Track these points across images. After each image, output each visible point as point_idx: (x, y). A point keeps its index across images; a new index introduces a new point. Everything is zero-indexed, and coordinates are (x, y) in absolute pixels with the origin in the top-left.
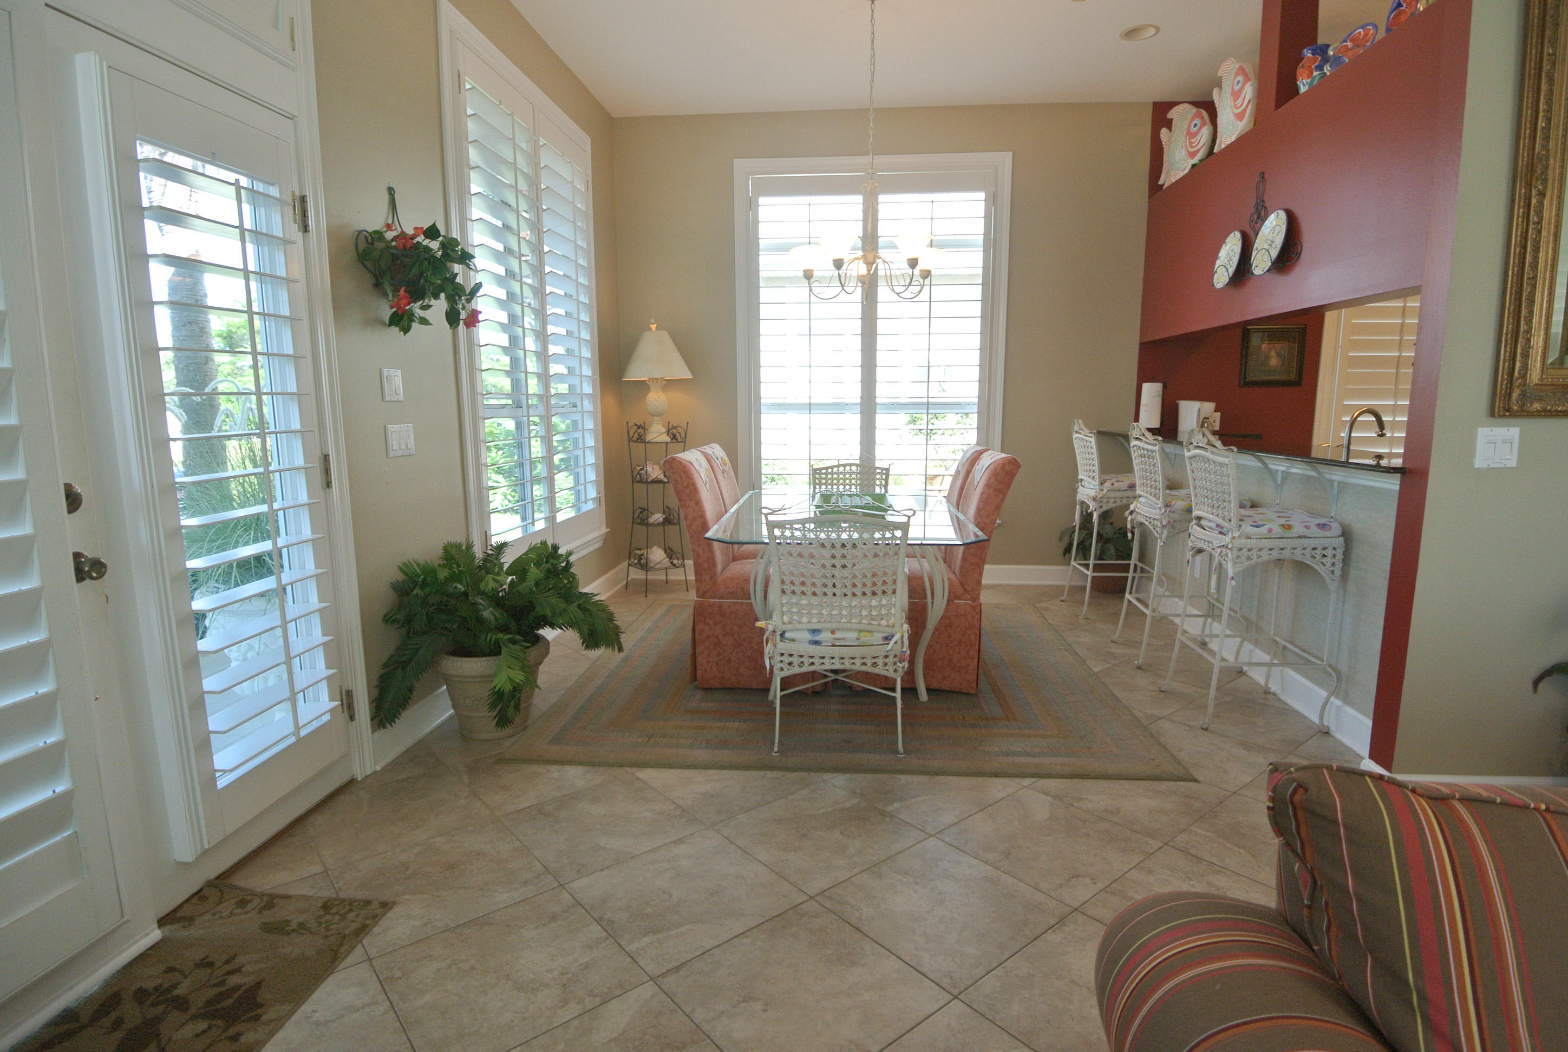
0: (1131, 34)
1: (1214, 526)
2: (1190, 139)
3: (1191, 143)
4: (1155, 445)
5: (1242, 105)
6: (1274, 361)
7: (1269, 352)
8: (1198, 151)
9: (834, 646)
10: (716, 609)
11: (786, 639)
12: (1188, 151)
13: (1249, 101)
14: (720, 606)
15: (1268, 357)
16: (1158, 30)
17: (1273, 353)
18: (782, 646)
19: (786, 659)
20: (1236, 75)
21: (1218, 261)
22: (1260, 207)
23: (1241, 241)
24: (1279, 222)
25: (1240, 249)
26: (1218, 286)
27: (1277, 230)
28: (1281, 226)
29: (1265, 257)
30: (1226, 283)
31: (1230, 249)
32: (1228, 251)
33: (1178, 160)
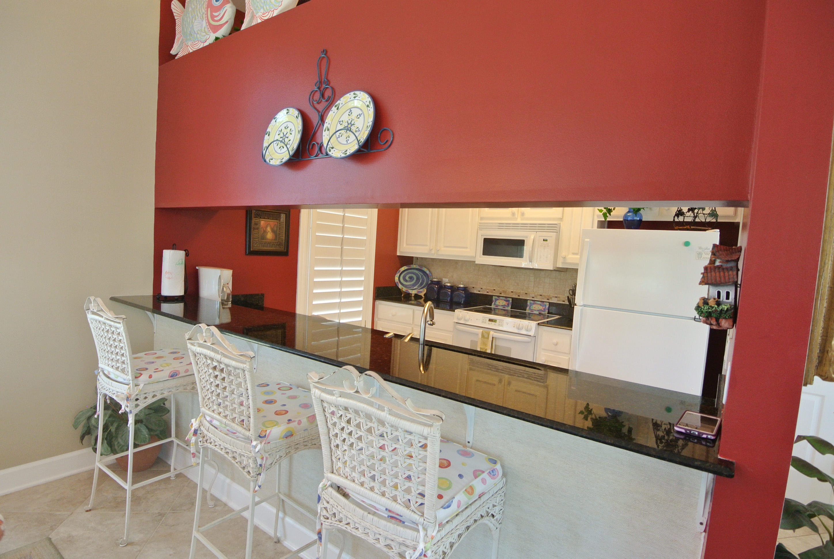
2: (210, 14)
3: (213, 17)
4: (244, 363)
6: (270, 236)
7: (266, 227)
8: (221, 26)
12: (210, 24)
15: (265, 232)
17: (269, 229)
21: (266, 137)
22: (324, 86)
23: (300, 118)
24: (356, 103)
25: (300, 127)
26: (272, 163)
27: (356, 112)
28: (365, 109)
29: (343, 140)
30: (284, 161)
31: (285, 125)
32: (283, 127)
33: (196, 30)
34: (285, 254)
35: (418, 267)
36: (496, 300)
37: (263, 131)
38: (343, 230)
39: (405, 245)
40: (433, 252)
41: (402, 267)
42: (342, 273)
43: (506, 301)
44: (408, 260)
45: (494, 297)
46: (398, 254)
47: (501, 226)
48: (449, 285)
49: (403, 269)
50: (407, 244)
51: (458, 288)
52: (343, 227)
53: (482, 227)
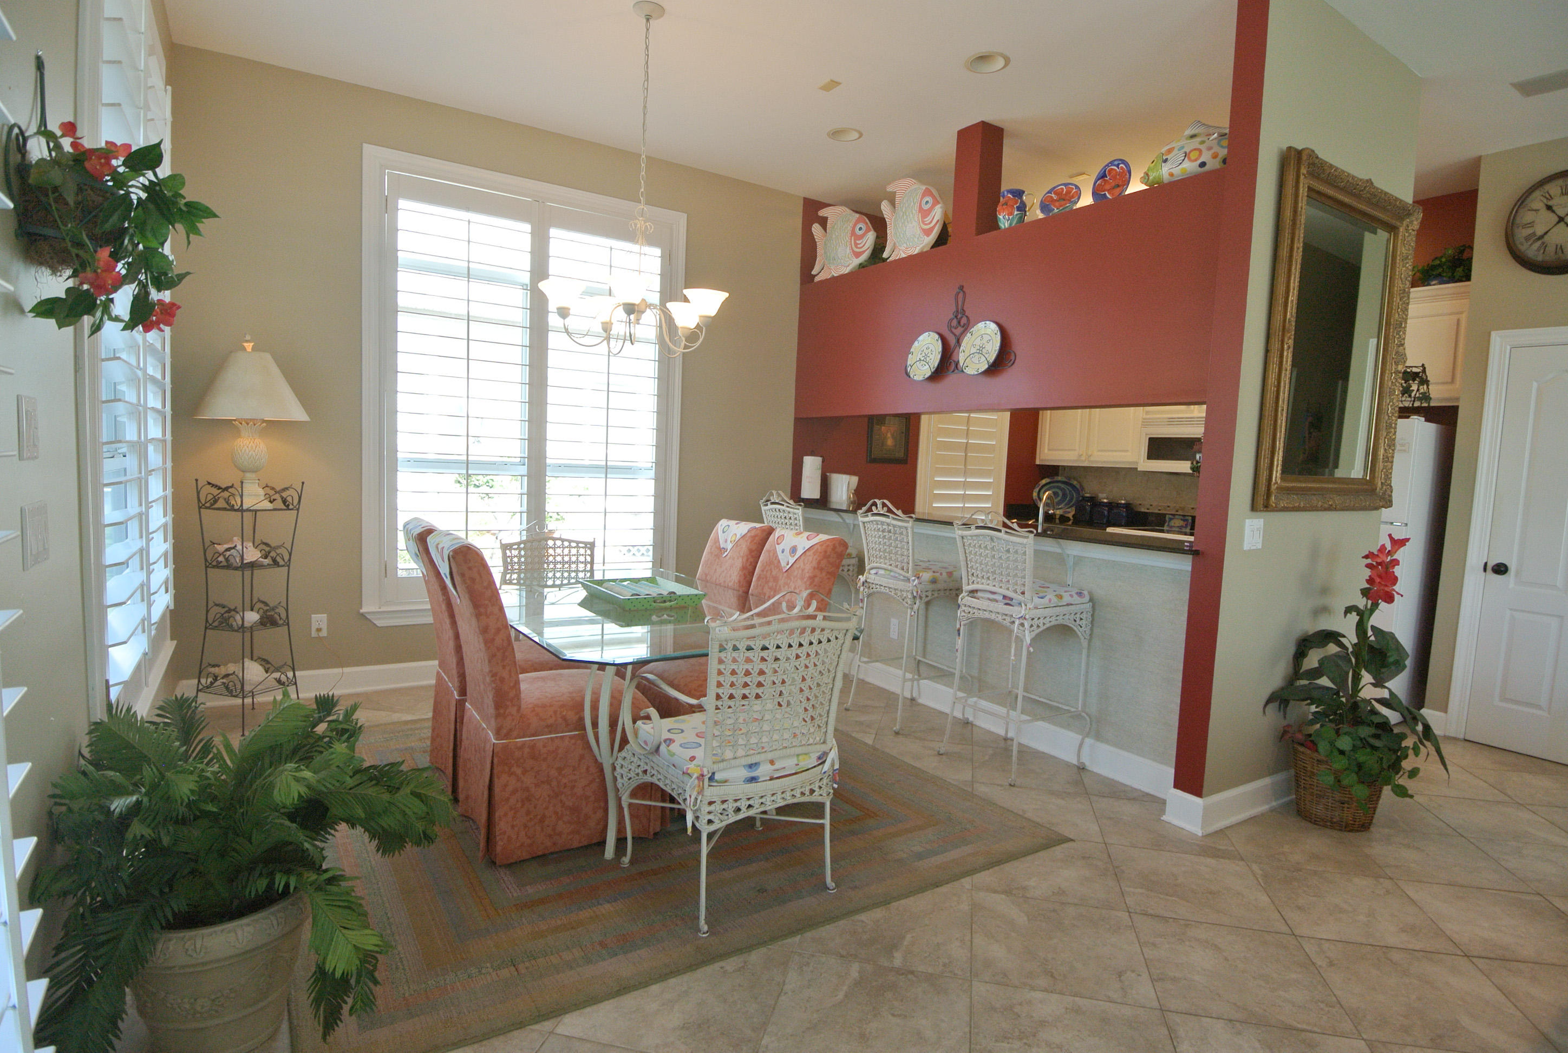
0: (836, 134)
1: (1000, 598)
2: (855, 240)
3: (856, 245)
4: (908, 522)
5: (931, 222)
6: (890, 442)
8: (864, 252)
9: (772, 779)
10: (527, 750)
11: (717, 781)
12: (854, 252)
13: (938, 221)
14: (533, 746)
16: (861, 135)
17: (889, 435)
18: (711, 792)
19: (718, 807)
20: (924, 196)
21: (910, 356)
22: (960, 316)
23: (940, 341)
24: (989, 331)
25: (940, 349)
26: (915, 378)
27: (986, 338)
28: (993, 336)
29: (975, 360)
30: (926, 376)
31: (926, 346)
32: (924, 348)
33: (840, 256)
35: (1064, 479)
36: (1171, 519)
37: (908, 352)
38: (968, 434)
39: (1046, 451)
40: (1083, 458)
41: (1042, 479)
42: (965, 485)
43: (1184, 520)
44: (1052, 471)
45: (1167, 516)
46: (1038, 462)
47: (1171, 421)
48: (1105, 501)
49: (1044, 482)
50: (1049, 450)
51: (1118, 505)
52: (968, 429)
53: (1146, 423)
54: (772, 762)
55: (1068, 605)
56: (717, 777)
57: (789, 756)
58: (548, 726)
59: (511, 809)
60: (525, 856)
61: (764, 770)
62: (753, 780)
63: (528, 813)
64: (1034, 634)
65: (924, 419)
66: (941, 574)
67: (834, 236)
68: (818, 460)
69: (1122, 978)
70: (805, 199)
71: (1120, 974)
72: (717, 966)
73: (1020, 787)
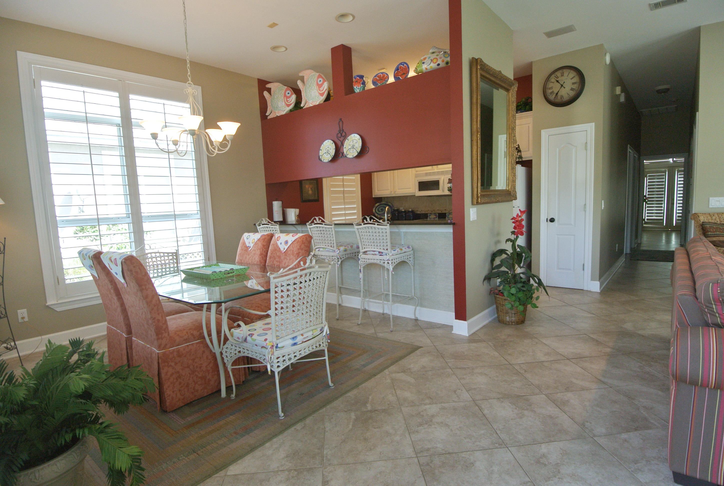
0: (274, 48)
1: (377, 253)
2: (286, 99)
3: (287, 101)
4: (332, 225)
5: (323, 90)
6: (310, 192)
7: (308, 188)
8: (291, 104)
9: (303, 342)
10: (175, 354)
11: (279, 348)
12: (286, 104)
13: (326, 89)
14: (178, 351)
15: (308, 191)
16: (286, 49)
17: (310, 189)
18: (277, 353)
19: (281, 359)
20: (318, 78)
21: (320, 151)
22: (341, 132)
23: (334, 144)
24: (356, 139)
25: (334, 147)
26: (324, 161)
27: (355, 141)
28: (358, 140)
29: (351, 151)
30: (329, 160)
31: (328, 146)
32: (327, 147)
33: (280, 106)
34: (317, 201)
35: (385, 203)
36: (430, 215)
37: (319, 149)
38: (343, 186)
39: (377, 191)
40: (392, 193)
41: (376, 204)
42: (345, 209)
43: (435, 215)
44: (379, 199)
45: (428, 214)
46: (373, 197)
47: (427, 174)
48: (403, 210)
49: (377, 205)
50: (378, 190)
51: (409, 211)
52: (343, 184)
53: (417, 176)
54: (302, 335)
55: (405, 252)
56: (279, 346)
57: (310, 331)
58: (184, 340)
59: (171, 383)
60: (182, 404)
61: (299, 339)
62: (295, 344)
63: (180, 383)
64: (393, 266)
65: (324, 180)
66: (348, 247)
67: (275, 97)
68: (280, 203)
69: (456, 393)
70: (258, 79)
71: (455, 392)
72: (293, 429)
73: (395, 331)
